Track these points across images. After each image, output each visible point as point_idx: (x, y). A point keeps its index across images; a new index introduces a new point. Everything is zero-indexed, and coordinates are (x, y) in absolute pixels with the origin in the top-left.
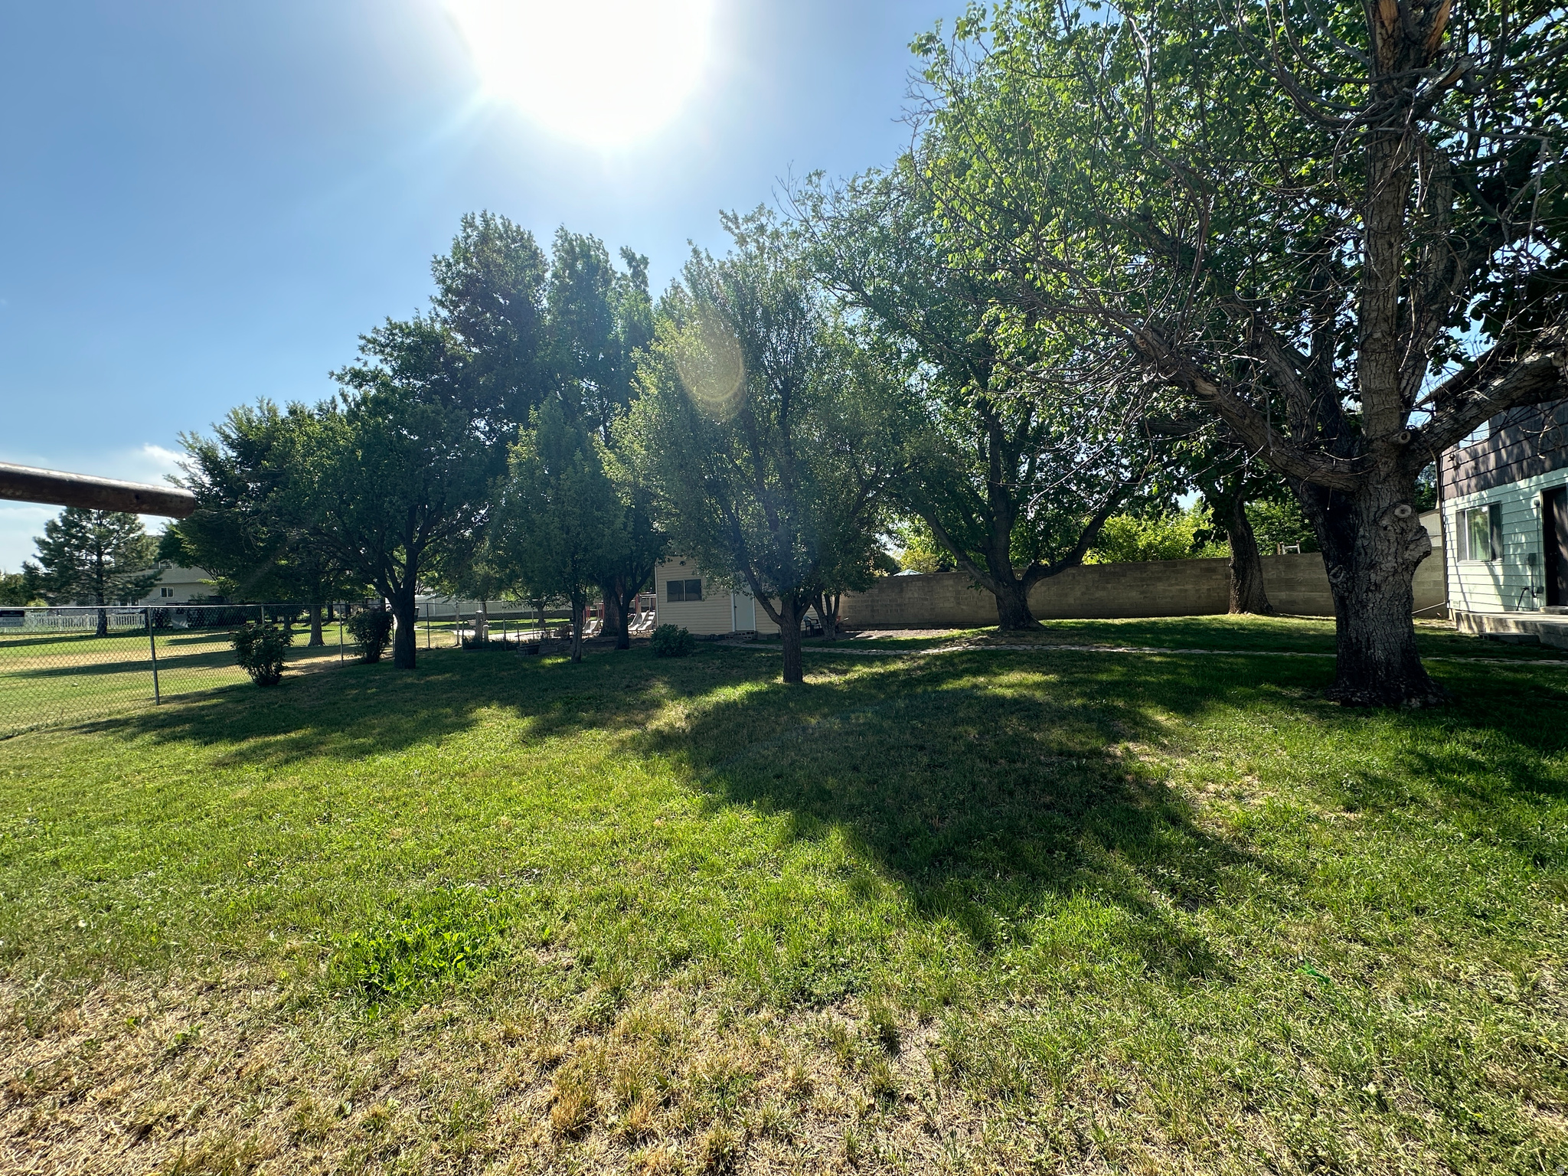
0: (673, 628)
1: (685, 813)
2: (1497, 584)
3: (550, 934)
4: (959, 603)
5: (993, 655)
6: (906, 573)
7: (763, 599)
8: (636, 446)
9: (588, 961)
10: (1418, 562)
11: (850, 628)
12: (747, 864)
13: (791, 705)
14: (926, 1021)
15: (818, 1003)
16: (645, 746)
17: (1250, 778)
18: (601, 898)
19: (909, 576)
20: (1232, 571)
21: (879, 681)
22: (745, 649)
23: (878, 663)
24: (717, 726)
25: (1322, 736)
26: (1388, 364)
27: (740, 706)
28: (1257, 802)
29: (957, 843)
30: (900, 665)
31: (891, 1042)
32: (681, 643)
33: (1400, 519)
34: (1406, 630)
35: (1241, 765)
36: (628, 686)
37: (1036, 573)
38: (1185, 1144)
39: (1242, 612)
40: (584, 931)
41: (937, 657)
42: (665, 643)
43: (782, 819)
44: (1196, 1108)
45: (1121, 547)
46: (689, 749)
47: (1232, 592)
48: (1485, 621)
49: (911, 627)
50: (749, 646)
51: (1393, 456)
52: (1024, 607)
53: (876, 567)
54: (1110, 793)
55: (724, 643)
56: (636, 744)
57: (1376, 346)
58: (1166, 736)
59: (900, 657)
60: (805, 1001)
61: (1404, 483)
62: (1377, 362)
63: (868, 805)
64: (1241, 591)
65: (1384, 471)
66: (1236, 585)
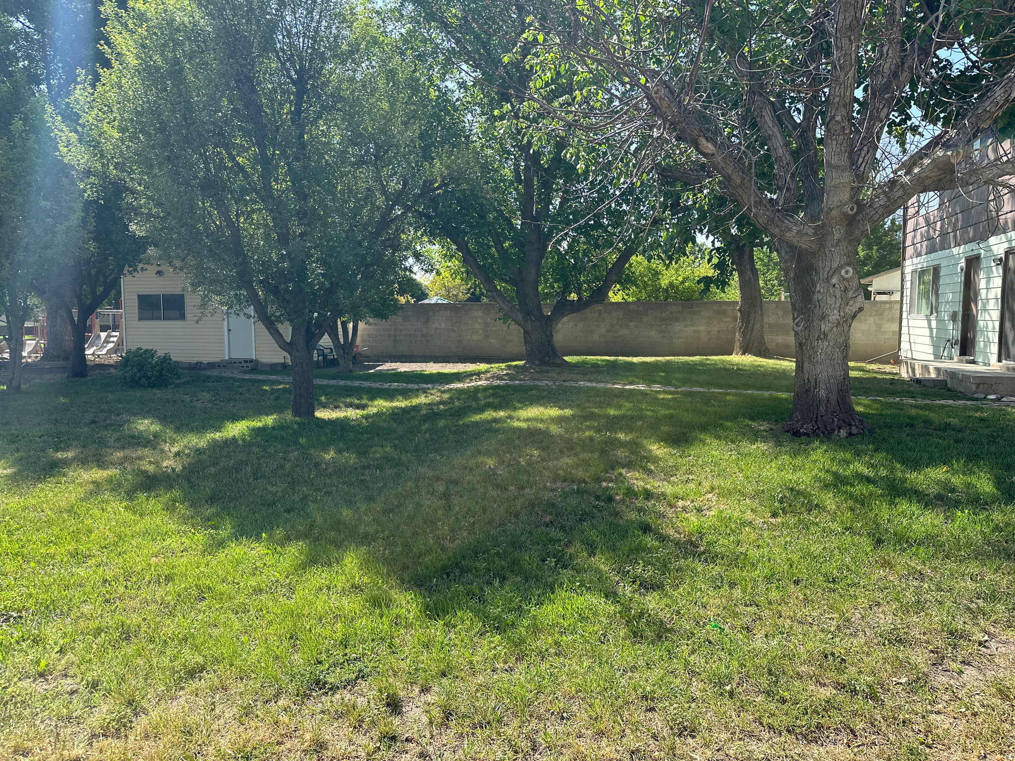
0: (151, 353)
1: (186, 550)
2: (931, 336)
3: (47, 666)
4: (487, 336)
5: (516, 389)
6: (433, 300)
7: (270, 323)
8: (105, 127)
9: (94, 685)
10: (854, 316)
11: (368, 358)
12: (258, 591)
13: (302, 441)
14: (425, 690)
15: (331, 689)
16: (127, 486)
17: (711, 495)
18: (98, 632)
19: (436, 305)
20: (739, 314)
21: (397, 415)
22: (243, 380)
23: (400, 398)
24: (214, 465)
25: (771, 461)
26: (845, 144)
27: (240, 442)
28: (712, 513)
29: (464, 558)
30: (422, 400)
31: (394, 705)
32: (161, 371)
33: (844, 279)
34: (842, 373)
35: (706, 485)
36: (93, 422)
37: (563, 307)
38: (604, 734)
39: (744, 353)
40: (83, 661)
41: (460, 391)
42: (139, 371)
43: (294, 551)
44: (617, 712)
45: (645, 285)
46: (182, 488)
47: (737, 334)
48: (916, 367)
49: (437, 360)
50: (247, 377)
51: (844, 225)
52: (550, 343)
53: (402, 292)
54: (600, 511)
55: (215, 373)
56: (115, 486)
57: (837, 127)
58: (654, 463)
59: (425, 391)
60: (320, 689)
61: (850, 248)
62: (837, 141)
63: (383, 532)
64: (744, 334)
65: (837, 236)
66: (740, 329)
